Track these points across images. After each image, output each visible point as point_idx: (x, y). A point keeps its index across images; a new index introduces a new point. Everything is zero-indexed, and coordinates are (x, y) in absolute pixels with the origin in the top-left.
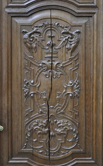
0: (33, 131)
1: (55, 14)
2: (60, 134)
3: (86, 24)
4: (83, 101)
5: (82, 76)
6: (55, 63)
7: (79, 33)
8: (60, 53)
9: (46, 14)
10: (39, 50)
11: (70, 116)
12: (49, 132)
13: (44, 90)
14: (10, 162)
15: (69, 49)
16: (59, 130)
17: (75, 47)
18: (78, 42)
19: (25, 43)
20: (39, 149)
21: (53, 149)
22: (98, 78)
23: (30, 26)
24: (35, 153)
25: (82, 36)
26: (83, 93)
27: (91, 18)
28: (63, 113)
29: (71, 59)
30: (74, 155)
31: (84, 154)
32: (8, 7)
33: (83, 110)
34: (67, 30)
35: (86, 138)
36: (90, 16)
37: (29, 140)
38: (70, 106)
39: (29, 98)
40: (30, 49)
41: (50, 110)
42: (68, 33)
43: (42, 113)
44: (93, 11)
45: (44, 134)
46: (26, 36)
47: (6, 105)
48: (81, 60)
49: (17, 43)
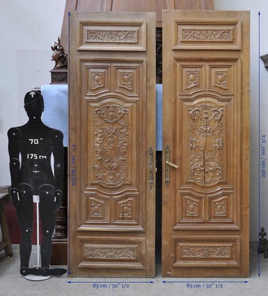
0: (195, 169)
1: (208, 99)
2: (211, 171)
3: (226, 105)
4: (225, 151)
5: (224, 136)
6: (208, 129)
7: (222, 110)
8: (212, 123)
9: (203, 99)
10: (199, 121)
11: (217, 160)
12: (205, 169)
13: (202, 144)
14: (181, 188)
15: (216, 120)
16: (211, 169)
17: (220, 119)
18: (222, 116)
19: (191, 117)
20: (199, 180)
21: (208, 180)
22: (234, 137)
23: (194, 106)
24: (196, 183)
25: (225, 112)
26: (225, 146)
27: (230, 102)
28: (213, 158)
29: (218, 126)
30: (219, 184)
31: (225, 183)
32: (180, 95)
33: (225, 157)
34: (216, 109)
35: (227, 174)
36: (229, 100)
37: (193, 175)
38: (217, 154)
39: (193, 150)
40: (193, 120)
41: (206, 157)
42: (216, 111)
43: (200, 158)
44: (231, 98)
45: (202, 171)
46: (191, 112)
47: (179, 153)
48: (224, 127)
49: (186, 117)
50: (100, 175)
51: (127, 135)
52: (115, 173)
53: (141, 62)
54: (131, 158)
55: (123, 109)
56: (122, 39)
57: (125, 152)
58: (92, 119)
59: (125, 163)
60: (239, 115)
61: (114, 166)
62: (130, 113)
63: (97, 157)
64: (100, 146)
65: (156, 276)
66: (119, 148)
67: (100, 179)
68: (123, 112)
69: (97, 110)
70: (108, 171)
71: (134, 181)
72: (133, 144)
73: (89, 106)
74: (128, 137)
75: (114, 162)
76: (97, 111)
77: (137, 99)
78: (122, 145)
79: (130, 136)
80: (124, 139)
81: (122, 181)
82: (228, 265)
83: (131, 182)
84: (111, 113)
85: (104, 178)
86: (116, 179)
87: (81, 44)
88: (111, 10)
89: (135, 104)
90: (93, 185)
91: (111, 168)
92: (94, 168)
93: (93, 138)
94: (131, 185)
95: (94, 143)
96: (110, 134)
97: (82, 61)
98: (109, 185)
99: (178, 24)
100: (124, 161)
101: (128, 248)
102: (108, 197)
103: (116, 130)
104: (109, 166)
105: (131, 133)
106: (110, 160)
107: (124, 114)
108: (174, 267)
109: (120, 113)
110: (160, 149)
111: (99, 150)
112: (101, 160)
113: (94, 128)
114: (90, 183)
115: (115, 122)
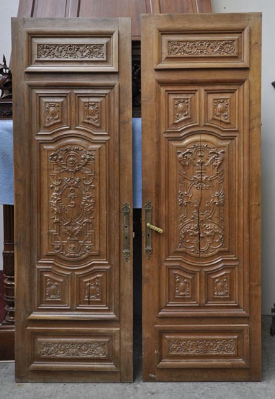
0: (186, 234)
1: (203, 137)
2: (208, 236)
3: (229, 145)
4: (227, 209)
5: (226, 187)
6: (204, 178)
7: (223, 152)
8: (209, 169)
9: (196, 138)
10: (191, 167)
11: (216, 221)
12: (199, 234)
13: (195, 200)
14: (167, 259)
15: (215, 166)
16: (208, 233)
17: (220, 164)
18: (223, 161)
19: (180, 161)
20: (191, 249)
21: (204, 248)
22: (239, 189)
23: (184, 147)
24: (188, 252)
25: (226, 155)
26: (227, 202)
27: (233, 141)
28: (210, 218)
29: (217, 174)
30: (220, 253)
31: (228, 252)
32: (165, 132)
33: (228, 217)
34: (214, 150)
35: (229, 239)
36: (232, 138)
37: (183, 241)
38: (217, 213)
39: (183, 207)
40: (184, 166)
41: (200, 216)
42: (214, 153)
43: (193, 218)
44: (235, 135)
45: (195, 236)
46: (180, 156)
47: (164, 212)
48: (226, 174)
49: (173, 162)
50: (57, 243)
51: (94, 188)
52: (78, 241)
53: (111, 87)
54: (100, 219)
55: (88, 153)
56: (86, 56)
57: (91, 212)
58: (46, 167)
59: (91, 226)
60: (246, 159)
61: (76, 231)
62: (97, 158)
63: (54, 219)
64: (57, 204)
65: (134, 381)
66: (83, 206)
67: (57, 249)
68: (88, 157)
69: (52, 154)
70: (68, 238)
71: (104, 251)
72: (101, 200)
73: (42, 149)
74: (94, 191)
75: (75, 226)
76: (53, 156)
77: (107, 138)
78: (86, 202)
79: (98, 189)
80: (90, 193)
81: (88, 251)
82: (233, 365)
83: (100, 252)
84: (71, 159)
85: (63, 247)
86: (79, 248)
87: (30, 63)
88: (78, 16)
89: (104, 146)
90: (49, 256)
91: (73, 234)
92: (49, 234)
93: (48, 193)
94: (99, 256)
95: (49, 200)
96: (70, 187)
97: (31, 87)
98: (69, 257)
99: (162, 34)
100: (90, 223)
101: (95, 342)
102: (69, 273)
103: (80, 181)
104: (69, 231)
105: (99, 185)
106: (71, 222)
107: (89, 160)
108: (158, 369)
109: (84, 159)
110: (139, 206)
111: (55, 209)
112: (59, 222)
113: (48, 179)
114: (45, 253)
115: (76, 171)
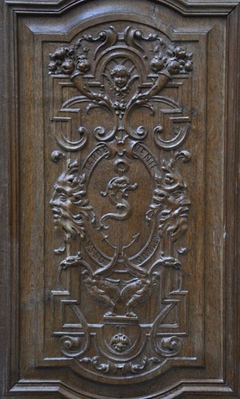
50: (72, 331)
51: (188, 160)
52: (137, 322)
54: (205, 255)
55: (171, 48)
57: (180, 234)
58: (38, 95)
59: (178, 277)
61: (132, 291)
62: (199, 65)
63: (63, 254)
64: (73, 209)
66: (155, 215)
67: (74, 348)
68: (171, 62)
69: (58, 52)
70: (108, 314)
71: (216, 353)
72: (211, 197)
73: (24, 37)
74: (188, 168)
75: (132, 274)
76: (59, 58)
78: (165, 202)
79: (200, 163)
80: (177, 176)
81: (167, 354)
83: (204, 357)
84: (119, 68)
85: (91, 343)
86: (139, 345)
89: (222, 27)
90: (45, 371)
91: (121, 301)
92: (49, 301)
93: (46, 176)
94: (202, 368)
95: (47, 195)
96: (113, 155)
100: (176, 268)
103: (142, 139)
104: (110, 292)
105: (206, 151)
106: (116, 265)
107: (175, 71)
109: (158, 68)
111: (68, 226)
112: (76, 266)
113: (46, 130)
114: (32, 362)
115: (135, 106)
